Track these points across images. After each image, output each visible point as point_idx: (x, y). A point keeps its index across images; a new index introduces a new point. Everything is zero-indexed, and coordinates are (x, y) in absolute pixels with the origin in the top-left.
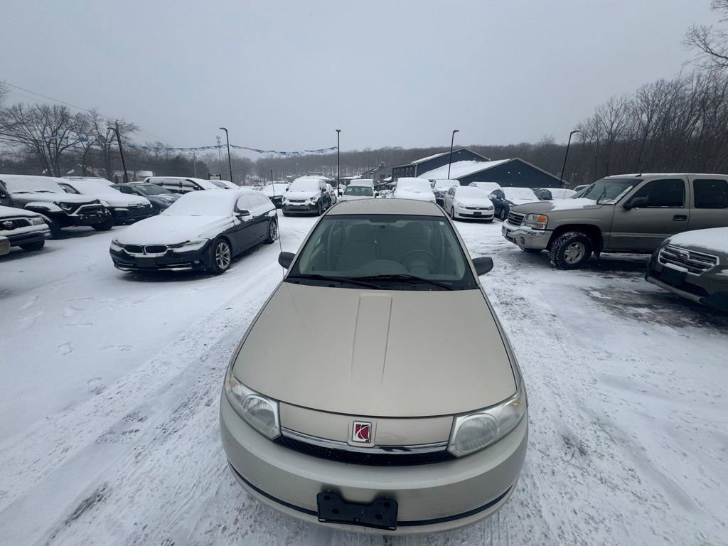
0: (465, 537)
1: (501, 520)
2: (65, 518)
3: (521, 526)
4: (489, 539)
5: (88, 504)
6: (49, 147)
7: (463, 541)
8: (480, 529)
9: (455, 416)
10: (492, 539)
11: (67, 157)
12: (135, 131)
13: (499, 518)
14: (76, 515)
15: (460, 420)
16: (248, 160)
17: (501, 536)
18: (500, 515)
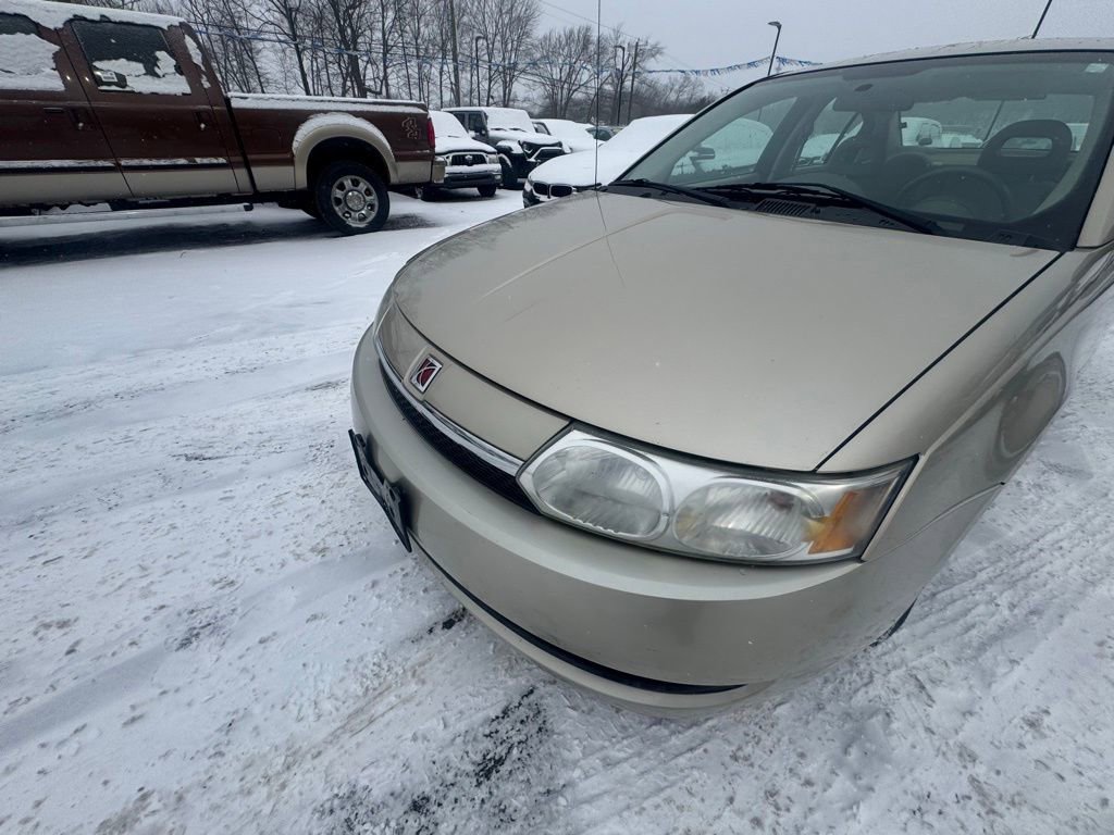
0: (585, 708)
1: (682, 761)
2: (309, 386)
3: (715, 813)
4: (622, 755)
5: (328, 385)
7: (574, 708)
8: (624, 728)
9: (573, 423)
10: (626, 759)
13: (681, 754)
14: (315, 388)
15: (576, 438)
17: (650, 777)
18: (689, 755)
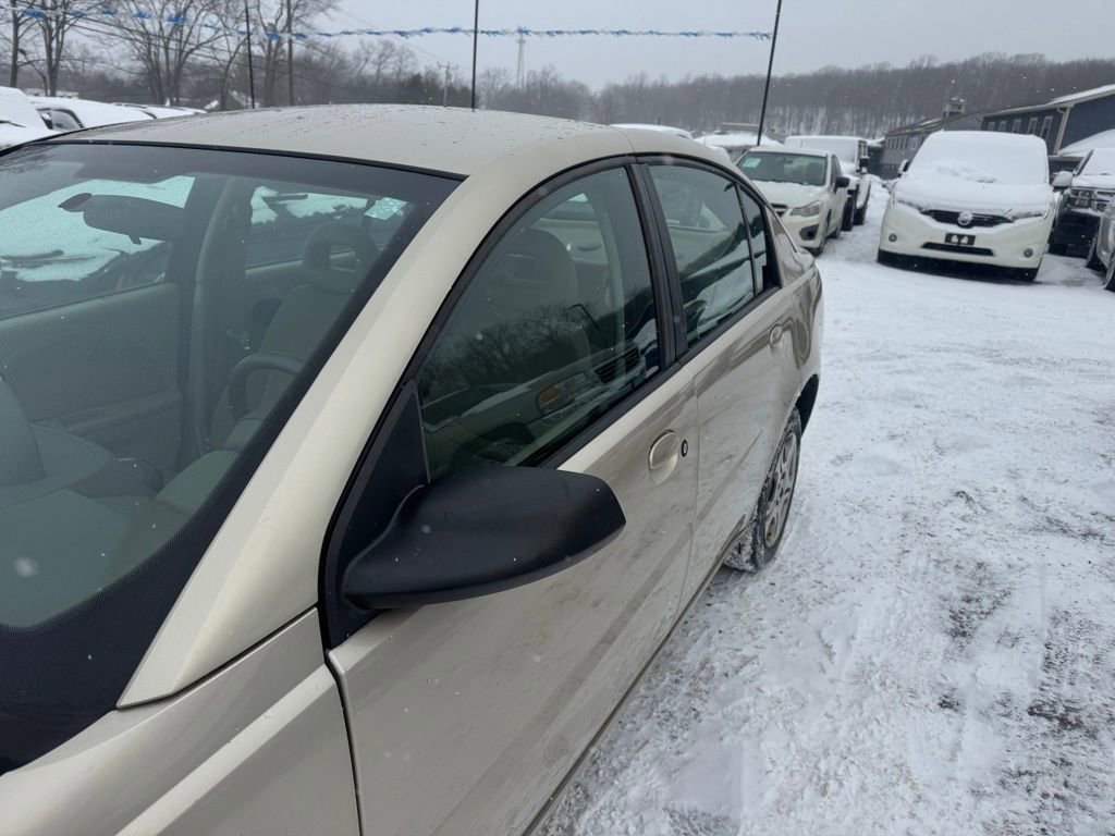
6: (167, 48)
11: (203, 69)
12: (330, 11)
16: (582, 88)
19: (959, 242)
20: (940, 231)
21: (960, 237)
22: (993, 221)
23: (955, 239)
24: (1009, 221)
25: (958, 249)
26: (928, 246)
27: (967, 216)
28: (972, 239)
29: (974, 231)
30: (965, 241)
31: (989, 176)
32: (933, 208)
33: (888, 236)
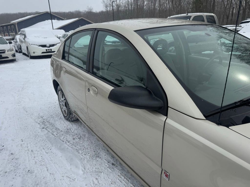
19: (49, 51)
20: (44, 49)
21: (49, 50)
22: (53, 45)
23: (48, 50)
24: (56, 45)
25: (49, 52)
26: (43, 53)
27: (48, 45)
28: (51, 50)
29: (51, 48)
30: (50, 50)
31: (46, 37)
32: (40, 45)
33: (33, 53)
